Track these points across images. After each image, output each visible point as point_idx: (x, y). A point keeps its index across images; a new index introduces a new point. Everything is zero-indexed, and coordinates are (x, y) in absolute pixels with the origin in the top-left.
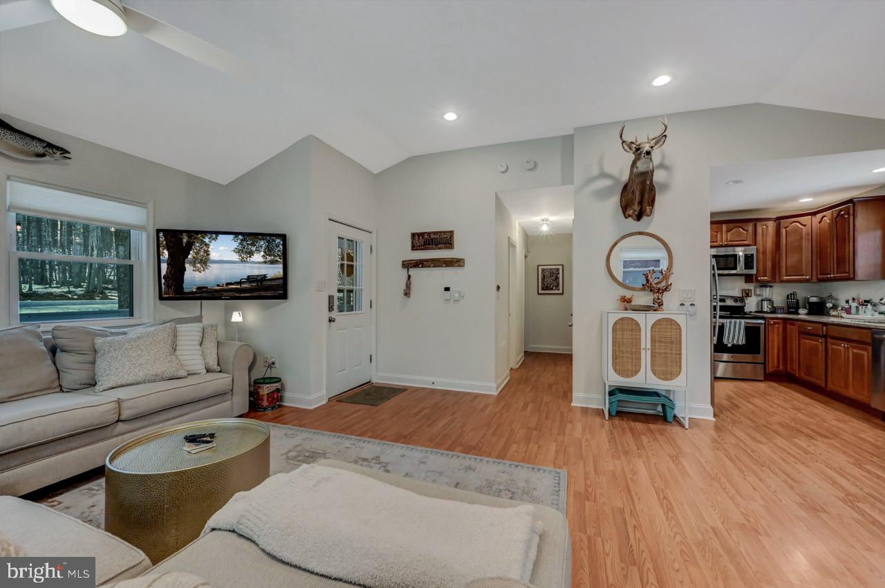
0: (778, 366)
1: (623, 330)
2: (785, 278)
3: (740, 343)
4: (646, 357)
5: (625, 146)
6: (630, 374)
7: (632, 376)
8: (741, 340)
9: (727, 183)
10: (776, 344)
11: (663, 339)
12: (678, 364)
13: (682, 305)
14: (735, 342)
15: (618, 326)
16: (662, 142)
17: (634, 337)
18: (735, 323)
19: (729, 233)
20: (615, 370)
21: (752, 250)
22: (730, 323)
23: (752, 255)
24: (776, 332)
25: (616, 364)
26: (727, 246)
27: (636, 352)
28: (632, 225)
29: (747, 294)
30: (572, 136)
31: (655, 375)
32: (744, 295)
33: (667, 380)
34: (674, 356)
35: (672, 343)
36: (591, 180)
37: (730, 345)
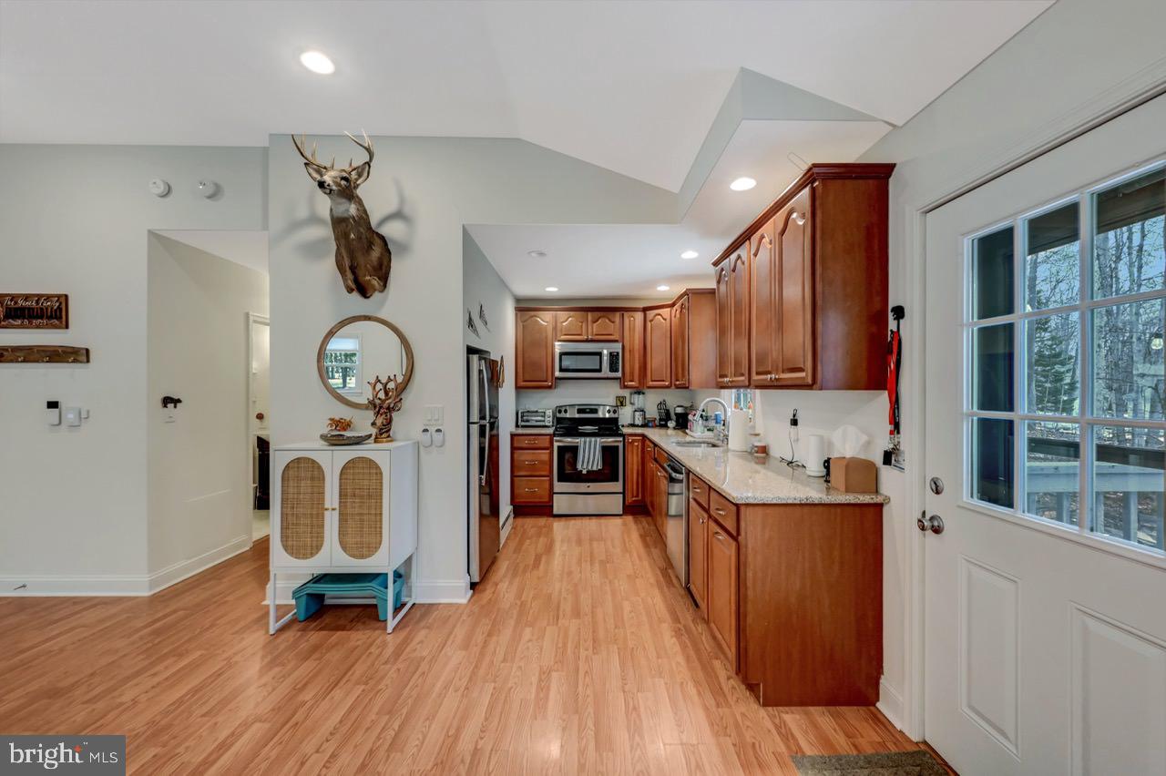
0: (637, 496)
1: (299, 479)
2: (651, 383)
3: (595, 468)
4: (331, 522)
5: (311, 171)
6: (309, 552)
7: (312, 555)
8: (597, 464)
9: (529, 253)
10: (635, 467)
11: (357, 491)
12: (378, 529)
13: (426, 430)
14: (590, 468)
15: (291, 472)
16: (366, 174)
17: (316, 490)
18: (590, 442)
19: (595, 324)
20: (286, 548)
21: (617, 347)
22: (585, 442)
23: (618, 353)
24: (635, 452)
25: (287, 537)
26: (592, 341)
27: (318, 514)
28: (356, 303)
29: (621, 402)
30: (265, 150)
31: (345, 552)
32: (619, 404)
33: (362, 557)
34: (373, 518)
35: (370, 496)
36: (295, 226)
37: (584, 472)
